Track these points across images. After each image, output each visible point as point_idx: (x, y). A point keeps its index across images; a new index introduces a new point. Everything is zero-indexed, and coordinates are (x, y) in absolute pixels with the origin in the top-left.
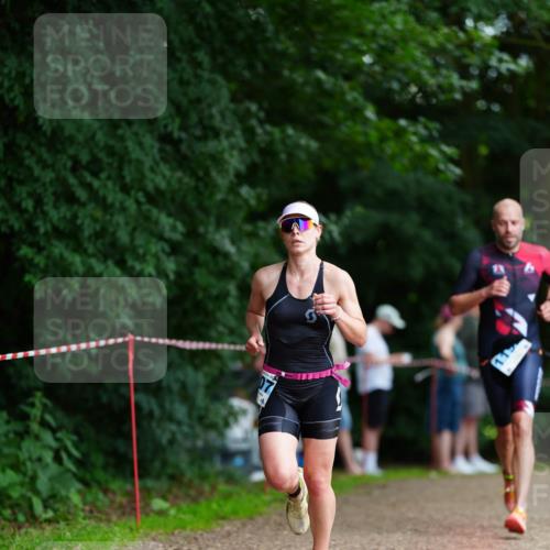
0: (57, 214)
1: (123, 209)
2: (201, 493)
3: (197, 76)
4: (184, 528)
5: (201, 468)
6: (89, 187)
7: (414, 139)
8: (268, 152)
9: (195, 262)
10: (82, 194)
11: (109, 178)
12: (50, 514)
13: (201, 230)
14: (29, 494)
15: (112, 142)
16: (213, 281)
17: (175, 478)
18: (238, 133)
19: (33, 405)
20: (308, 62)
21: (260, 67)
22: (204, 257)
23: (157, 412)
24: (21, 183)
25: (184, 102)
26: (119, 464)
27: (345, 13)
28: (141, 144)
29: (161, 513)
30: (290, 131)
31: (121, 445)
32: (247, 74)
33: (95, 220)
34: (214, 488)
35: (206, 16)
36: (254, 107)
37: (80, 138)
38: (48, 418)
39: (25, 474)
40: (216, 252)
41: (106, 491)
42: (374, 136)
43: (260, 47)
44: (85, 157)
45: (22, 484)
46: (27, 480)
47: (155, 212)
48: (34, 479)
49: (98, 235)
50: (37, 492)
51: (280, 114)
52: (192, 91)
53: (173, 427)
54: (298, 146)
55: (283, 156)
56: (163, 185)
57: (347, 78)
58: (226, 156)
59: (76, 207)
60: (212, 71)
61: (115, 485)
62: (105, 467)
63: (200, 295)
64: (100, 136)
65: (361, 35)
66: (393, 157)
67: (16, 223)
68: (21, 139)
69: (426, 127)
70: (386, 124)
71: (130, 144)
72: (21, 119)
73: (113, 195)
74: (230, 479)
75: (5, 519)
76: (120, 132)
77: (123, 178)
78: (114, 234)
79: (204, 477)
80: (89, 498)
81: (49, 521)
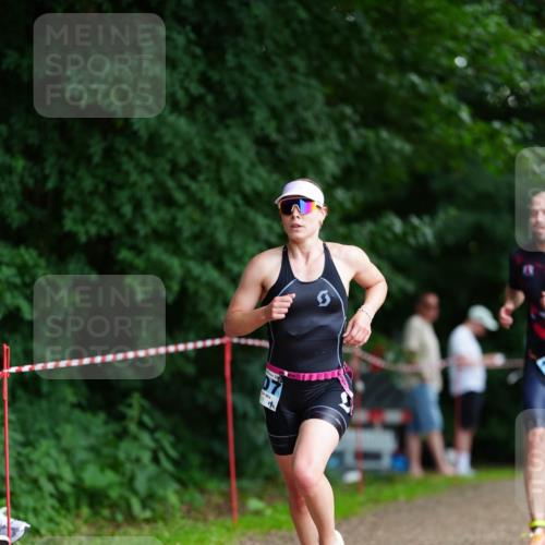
0: (155, 216)
1: (221, 211)
3: (292, 80)
4: (280, 528)
6: (185, 189)
7: (508, 141)
8: (362, 154)
10: (179, 196)
11: (207, 180)
12: (148, 514)
14: (127, 494)
15: (210, 145)
17: (271, 479)
18: (333, 135)
19: (130, 406)
20: (402, 66)
21: (354, 71)
23: (251, 412)
24: (121, 187)
25: (278, 104)
26: (216, 464)
27: (439, 16)
28: (237, 147)
29: (258, 513)
30: (384, 134)
31: (217, 447)
32: (342, 77)
33: (194, 222)
35: (301, 22)
36: (348, 110)
37: (178, 143)
38: (147, 419)
39: (123, 474)
41: (202, 491)
42: (468, 138)
43: (357, 50)
44: (183, 160)
45: (121, 484)
46: (125, 480)
47: (252, 214)
48: (132, 479)
49: (196, 237)
50: (135, 492)
51: (374, 117)
52: (288, 95)
54: (392, 149)
55: (377, 159)
56: (260, 186)
57: (442, 80)
59: (174, 210)
60: (307, 75)
61: (212, 485)
62: (202, 467)
64: (197, 143)
65: (455, 38)
66: (486, 160)
67: (116, 227)
68: (120, 144)
69: (520, 129)
70: (481, 127)
71: (228, 147)
73: (211, 198)
75: (104, 518)
76: (218, 134)
77: (219, 180)
78: (212, 235)
80: (187, 497)
81: (147, 521)
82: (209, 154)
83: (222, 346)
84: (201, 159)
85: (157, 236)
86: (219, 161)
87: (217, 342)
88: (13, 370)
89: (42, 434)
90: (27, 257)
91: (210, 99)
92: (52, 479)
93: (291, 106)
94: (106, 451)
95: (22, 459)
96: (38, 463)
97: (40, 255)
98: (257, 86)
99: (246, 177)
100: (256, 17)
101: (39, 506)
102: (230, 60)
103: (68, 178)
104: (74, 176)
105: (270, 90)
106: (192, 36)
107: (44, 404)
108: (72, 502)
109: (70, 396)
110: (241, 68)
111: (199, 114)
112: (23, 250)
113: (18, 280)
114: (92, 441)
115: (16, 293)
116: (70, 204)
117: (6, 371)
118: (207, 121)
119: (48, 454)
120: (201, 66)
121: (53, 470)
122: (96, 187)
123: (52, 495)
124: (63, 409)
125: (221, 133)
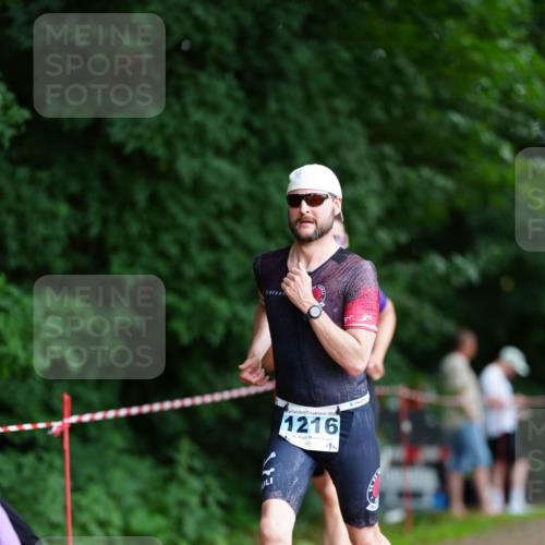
14: (177, 539)
19: (178, 450)
21: (397, 112)
30: (426, 172)
35: (344, 63)
37: (222, 185)
38: (197, 464)
43: (397, 90)
48: (180, 523)
50: (183, 536)
54: (433, 186)
60: (350, 116)
76: (262, 178)
82: (252, 198)
84: (245, 202)
85: (203, 279)
88: (73, 419)
89: (90, 479)
91: (254, 142)
92: (102, 524)
93: (333, 148)
94: (153, 495)
96: (88, 509)
98: (300, 130)
102: (273, 106)
104: (120, 221)
106: (235, 83)
109: (118, 439)
110: (282, 114)
116: (115, 249)
117: (66, 421)
124: (111, 454)
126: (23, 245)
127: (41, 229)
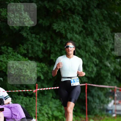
2: (101, 119)
3: (103, 27)
5: (102, 113)
9: (101, 68)
11: (82, 50)
13: (103, 61)
14: (63, 117)
15: (84, 42)
16: (105, 72)
17: (96, 115)
18: (112, 40)
21: (118, 25)
22: (103, 67)
23: (92, 101)
24: (63, 50)
25: (100, 33)
26: (83, 111)
28: (90, 42)
31: (84, 108)
32: (114, 26)
34: (104, 117)
35: (106, 14)
37: (77, 41)
39: (63, 113)
40: (106, 66)
41: (80, 117)
43: (118, 21)
45: (62, 115)
47: (92, 57)
52: (102, 31)
53: (96, 104)
56: (94, 51)
58: (109, 45)
60: (107, 26)
61: (83, 116)
62: (80, 112)
63: (102, 75)
64: (81, 41)
71: (88, 43)
72: (64, 36)
73: (83, 54)
74: (108, 116)
76: (86, 39)
77: (86, 49)
79: (102, 115)
80: (77, 119)
82: (83, 44)
83: (85, 86)
84: (81, 45)
86: (86, 45)
87: (84, 85)
88: (38, 89)
89: (45, 104)
90: (43, 65)
91: (84, 31)
92: (47, 114)
93: (103, 33)
94: (59, 108)
95: (40, 109)
96: (44, 110)
97: (46, 65)
98: (95, 29)
99: (92, 49)
100: (95, 13)
101: (44, 120)
102: (89, 22)
103: (52, 47)
104: (53, 47)
105: (98, 29)
106: (81, 18)
107: (46, 97)
108: (51, 119)
109: (51, 95)
110: (92, 24)
111: (82, 34)
112: (42, 64)
113: (40, 70)
114: (56, 106)
115: (40, 73)
116: (52, 53)
117: (37, 90)
118: (84, 36)
119: (46, 108)
120: (83, 24)
121: (47, 112)
122: (58, 50)
123: (47, 117)
124: (50, 98)
125: (87, 39)
126: (32, 51)
127: (37, 48)
